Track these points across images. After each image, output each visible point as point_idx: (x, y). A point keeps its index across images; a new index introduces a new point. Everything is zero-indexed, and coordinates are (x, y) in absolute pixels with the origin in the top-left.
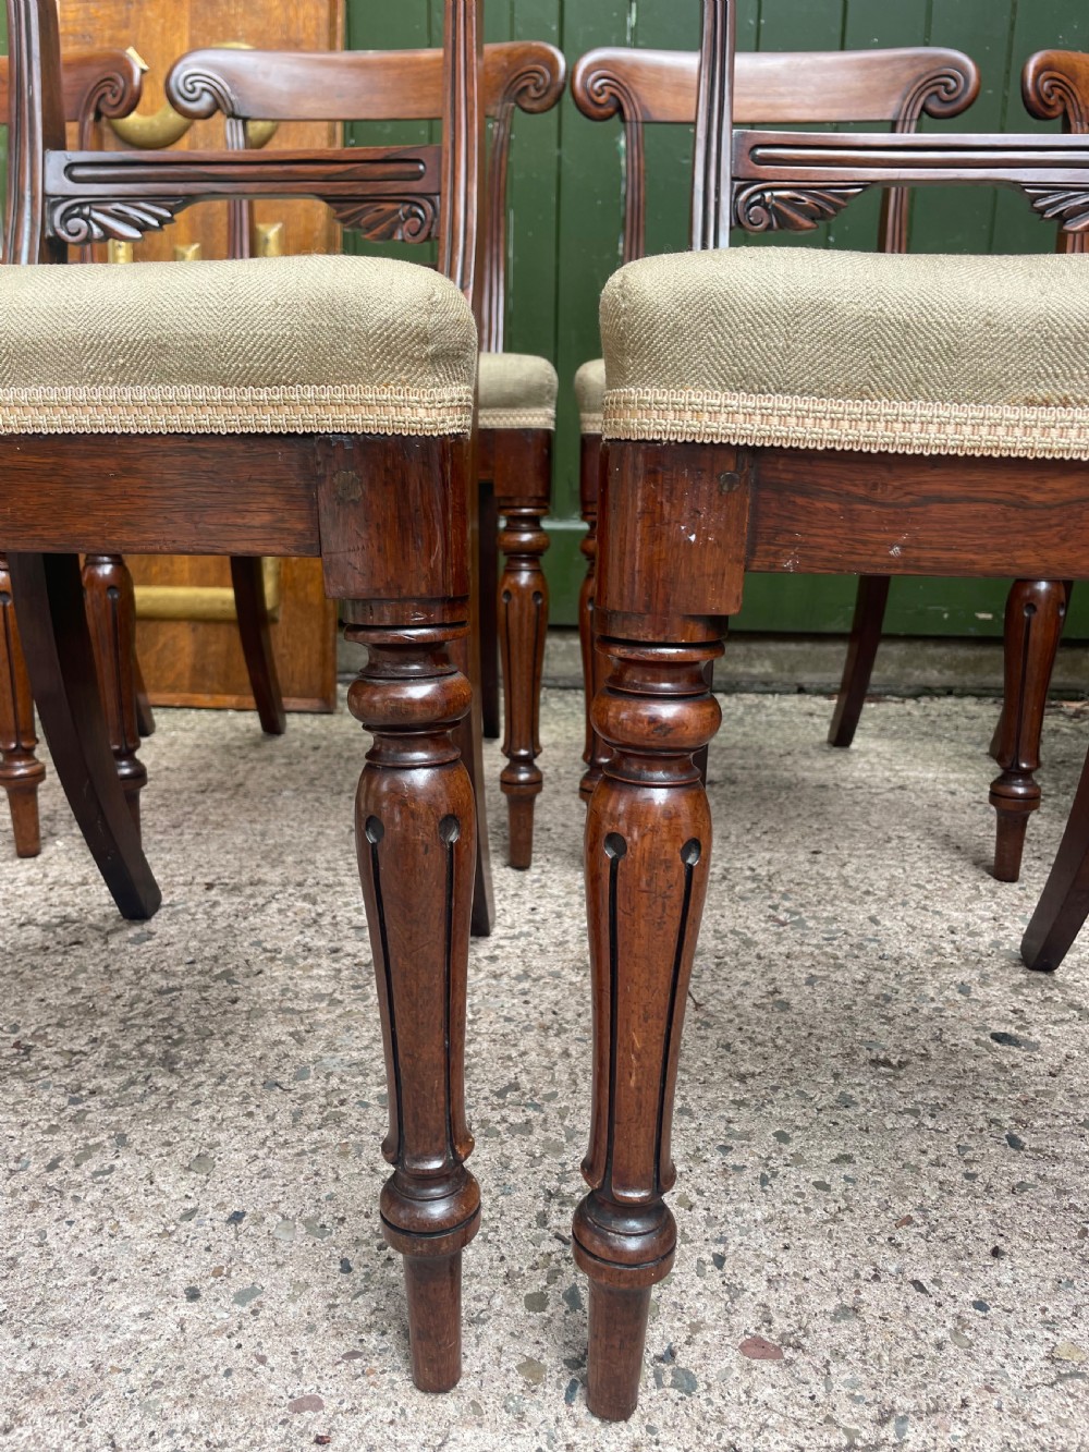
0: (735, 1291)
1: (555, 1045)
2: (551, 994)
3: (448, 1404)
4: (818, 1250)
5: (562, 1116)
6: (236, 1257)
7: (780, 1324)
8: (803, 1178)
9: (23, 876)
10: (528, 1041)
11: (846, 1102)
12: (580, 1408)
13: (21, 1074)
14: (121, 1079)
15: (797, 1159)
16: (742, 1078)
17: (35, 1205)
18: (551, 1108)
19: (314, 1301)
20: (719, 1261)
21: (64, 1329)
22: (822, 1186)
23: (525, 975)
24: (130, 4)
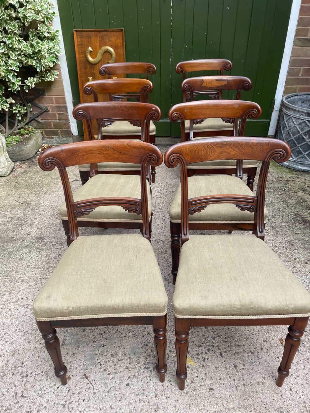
1: (163, 204)
2: (163, 199)
5: (164, 210)
10: (161, 204)
18: (163, 210)
23: (160, 197)
24: (89, 39)
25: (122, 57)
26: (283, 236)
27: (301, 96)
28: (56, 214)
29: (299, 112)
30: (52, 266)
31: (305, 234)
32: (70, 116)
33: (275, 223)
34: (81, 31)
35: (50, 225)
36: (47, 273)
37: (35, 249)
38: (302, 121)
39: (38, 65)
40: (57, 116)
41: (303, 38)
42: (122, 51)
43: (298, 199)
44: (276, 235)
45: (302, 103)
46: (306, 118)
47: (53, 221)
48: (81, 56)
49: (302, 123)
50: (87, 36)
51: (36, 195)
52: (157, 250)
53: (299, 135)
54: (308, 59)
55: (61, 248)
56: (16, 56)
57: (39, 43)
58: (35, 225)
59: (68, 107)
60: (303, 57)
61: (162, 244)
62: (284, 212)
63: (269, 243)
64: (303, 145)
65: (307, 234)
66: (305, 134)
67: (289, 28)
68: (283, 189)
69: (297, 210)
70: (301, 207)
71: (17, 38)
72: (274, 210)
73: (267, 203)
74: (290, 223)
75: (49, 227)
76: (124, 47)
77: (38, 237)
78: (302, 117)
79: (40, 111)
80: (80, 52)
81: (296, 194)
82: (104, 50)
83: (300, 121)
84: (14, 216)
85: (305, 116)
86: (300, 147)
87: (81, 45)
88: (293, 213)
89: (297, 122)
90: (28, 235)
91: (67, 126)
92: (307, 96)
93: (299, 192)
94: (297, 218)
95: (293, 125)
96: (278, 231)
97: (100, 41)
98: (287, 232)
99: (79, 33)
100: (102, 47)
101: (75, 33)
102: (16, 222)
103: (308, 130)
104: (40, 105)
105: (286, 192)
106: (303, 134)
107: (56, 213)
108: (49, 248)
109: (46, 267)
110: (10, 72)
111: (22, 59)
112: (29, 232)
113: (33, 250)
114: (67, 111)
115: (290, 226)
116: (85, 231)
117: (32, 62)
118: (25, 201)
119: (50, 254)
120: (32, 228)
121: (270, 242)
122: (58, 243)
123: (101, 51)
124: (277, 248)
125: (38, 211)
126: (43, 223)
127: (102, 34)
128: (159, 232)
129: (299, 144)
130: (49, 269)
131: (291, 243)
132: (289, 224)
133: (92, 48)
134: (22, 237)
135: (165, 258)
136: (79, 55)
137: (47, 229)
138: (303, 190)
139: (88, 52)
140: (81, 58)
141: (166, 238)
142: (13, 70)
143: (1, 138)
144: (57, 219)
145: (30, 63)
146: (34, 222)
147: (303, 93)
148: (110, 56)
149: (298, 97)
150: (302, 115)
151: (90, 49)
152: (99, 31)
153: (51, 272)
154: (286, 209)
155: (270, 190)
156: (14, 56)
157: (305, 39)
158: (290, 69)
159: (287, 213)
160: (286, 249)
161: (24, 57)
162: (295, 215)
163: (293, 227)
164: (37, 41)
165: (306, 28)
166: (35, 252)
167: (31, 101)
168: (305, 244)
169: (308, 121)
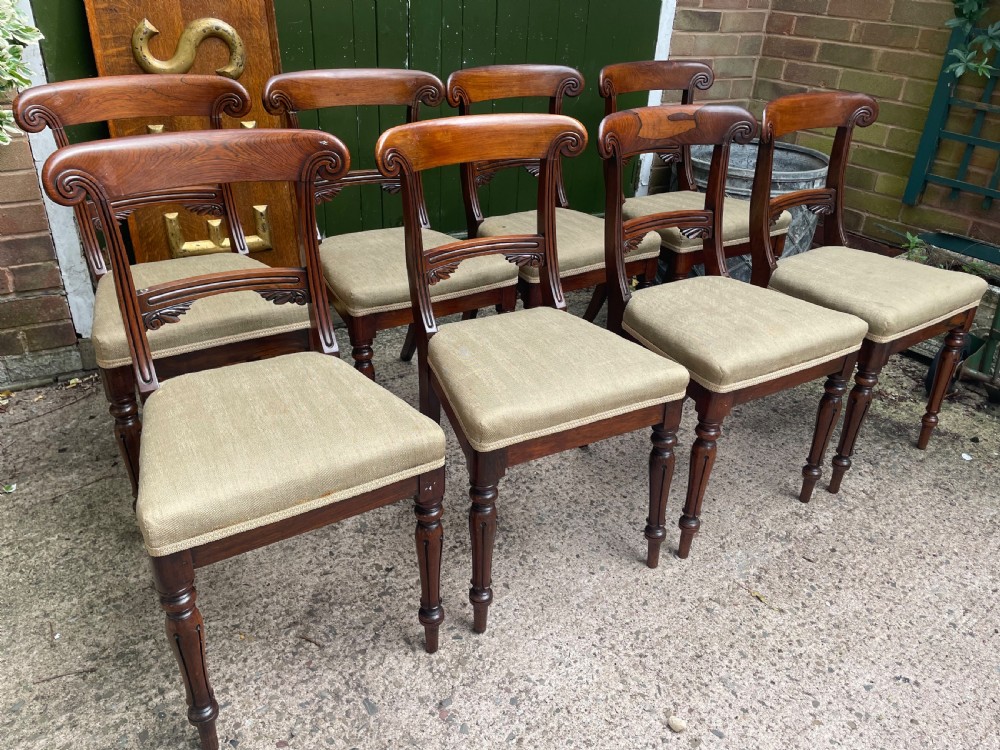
3: (659, 568)
6: (589, 563)
17: (533, 574)
19: (615, 564)
21: (579, 591)
28: (294, 654)
31: (933, 455)
32: (66, 271)
35: (313, 707)
40: (10, 278)
41: (691, 11)
47: (311, 685)
48: (110, 51)
51: (117, 607)
52: (736, 636)
58: (250, 735)
59: (56, 241)
61: (726, 611)
65: (938, 456)
74: (883, 439)
75: (320, 715)
76: (275, 23)
80: (108, 36)
82: (204, 31)
84: (113, 735)
91: (54, 309)
96: (890, 468)
97: (183, 1)
98: (904, 463)
100: (192, 20)
107: (288, 649)
114: (52, 256)
115: (891, 446)
118: (95, 650)
123: (192, 34)
124: (939, 510)
126: (279, 713)
128: (675, 576)
131: (943, 488)
132: (884, 443)
133: (153, 22)
135: (780, 651)
136: (105, 49)
137: (315, 729)
139: (140, 35)
140: (113, 59)
141: (715, 588)
144: (313, 669)
146: (237, 725)
148: (224, 50)
151: (148, 25)
160: (952, 504)
163: (898, 448)
168: (964, 480)
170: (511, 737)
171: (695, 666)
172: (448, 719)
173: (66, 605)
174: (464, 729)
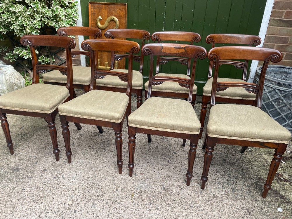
0: (141, 170)
3: (121, 175)
4: (149, 168)
6: (108, 164)
7: (144, 172)
8: (150, 163)
9: (90, 127)
11: (157, 157)
12: (129, 176)
13: (93, 149)
14: (100, 150)
15: (151, 162)
16: (150, 155)
17: (95, 160)
19: (113, 168)
20: (141, 168)
21: (97, 168)
22: (152, 164)
24: (99, 9)
25: (124, 25)
26: (241, 202)
27: (274, 68)
28: (41, 148)
29: (270, 81)
30: (11, 200)
31: (265, 202)
33: (236, 185)
34: (94, 3)
35: (30, 157)
36: (3, 207)
37: (6, 179)
38: (273, 89)
39: (57, 26)
41: (278, 19)
42: (124, 21)
43: (263, 162)
44: (235, 199)
45: (275, 74)
46: (276, 87)
47: (35, 154)
48: (93, 22)
49: (272, 91)
50: (98, 8)
51: (34, 128)
52: (113, 199)
53: (269, 101)
54: (281, 37)
55: (28, 182)
56: (39, 18)
57: (58, 9)
60: (277, 35)
61: (120, 193)
62: (247, 174)
63: (226, 207)
64: (273, 111)
65: (267, 203)
66: (275, 101)
67: (265, 10)
68: (250, 150)
69: (261, 174)
70: (265, 171)
71: (41, 4)
72: (238, 170)
73: (232, 162)
74: (252, 187)
75: (30, 159)
76: (126, 18)
77: (15, 168)
78: (272, 86)
79: (60, 62)
80: (93, 19)
81: (262, 157)
82: (111, 19)
83: (270, 89)
85: (276, 85)
86: (270, 112)
87: (94, 14)
88: (255, 176)
89: (267, 90)
90: (8, 164)
92: (280, 68)
93: (265, 154)
94: (259, 182)
95: (264, 92)
96: (238, 195)
97: (108, 12)
98: (247, 197)
99: (92, 5)
100: (109, 16)
101: (90, 5)
102: (6, 150)
103: (278, 98)
104: (61, 57)
105: (252, 153)
106: (273, 100)
108: (18, 180)
109: (5, 200)
110: (34, 30)
111: (44, 21)
112: (10, 162)
113: (4, 180)
115: (251, 190)
116: (56, 167)
117: (52, 24)
118: (24, 132)
119: (16, 187)
120: (15, 158)
121: (228, 206)
122: (28, 177)
123: (108, 20)
124: (233, 215)
125: (28, 143)
126: (26, 155)
127: (110, 7)
128: (121, 179)
129: (269, 109)
130: (7, 203)
131: (249, 211)
132: (250, 188)
133: (101, 17)
134: (2, 166)
135: (117, 209)
137: (26, 161)
138: (270, 154)
139: (98, 19)
140: (93, 24)
141: (126, 187)
142: (36, 28)
143: (21, 79)
144: (39, 152)
145: (50, 24)
146: (20, 153)
147: (276, 66)
148: (114, 24)
149: (272, 68)
150: (273, 84)
151: (100, 17)
152: (108, 4)
153: (7, 206)
154: (249, 170)
155: (237, 149)
156: (38, 17)
157: (279, 20)
158: (265, 44)
159: (250, 175)
160: (242, 217)
161: (46, 19)
162: (257, 179)
163: (253, 192)
164: (57, 8)
165: (281, 11)
166: (5, 183)
167: (55, 54)
168: (264, 215)
169: (278, 90)
170: (45, 183)
171: (94, 197)
172: (42, 172)
173: (30, 124)
174: (41, 176)
